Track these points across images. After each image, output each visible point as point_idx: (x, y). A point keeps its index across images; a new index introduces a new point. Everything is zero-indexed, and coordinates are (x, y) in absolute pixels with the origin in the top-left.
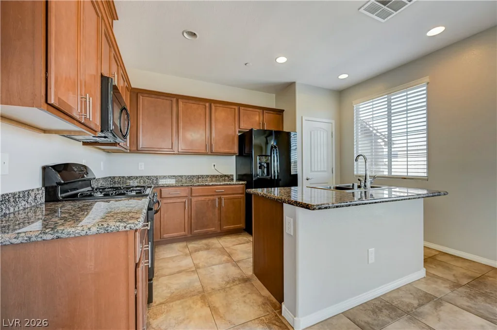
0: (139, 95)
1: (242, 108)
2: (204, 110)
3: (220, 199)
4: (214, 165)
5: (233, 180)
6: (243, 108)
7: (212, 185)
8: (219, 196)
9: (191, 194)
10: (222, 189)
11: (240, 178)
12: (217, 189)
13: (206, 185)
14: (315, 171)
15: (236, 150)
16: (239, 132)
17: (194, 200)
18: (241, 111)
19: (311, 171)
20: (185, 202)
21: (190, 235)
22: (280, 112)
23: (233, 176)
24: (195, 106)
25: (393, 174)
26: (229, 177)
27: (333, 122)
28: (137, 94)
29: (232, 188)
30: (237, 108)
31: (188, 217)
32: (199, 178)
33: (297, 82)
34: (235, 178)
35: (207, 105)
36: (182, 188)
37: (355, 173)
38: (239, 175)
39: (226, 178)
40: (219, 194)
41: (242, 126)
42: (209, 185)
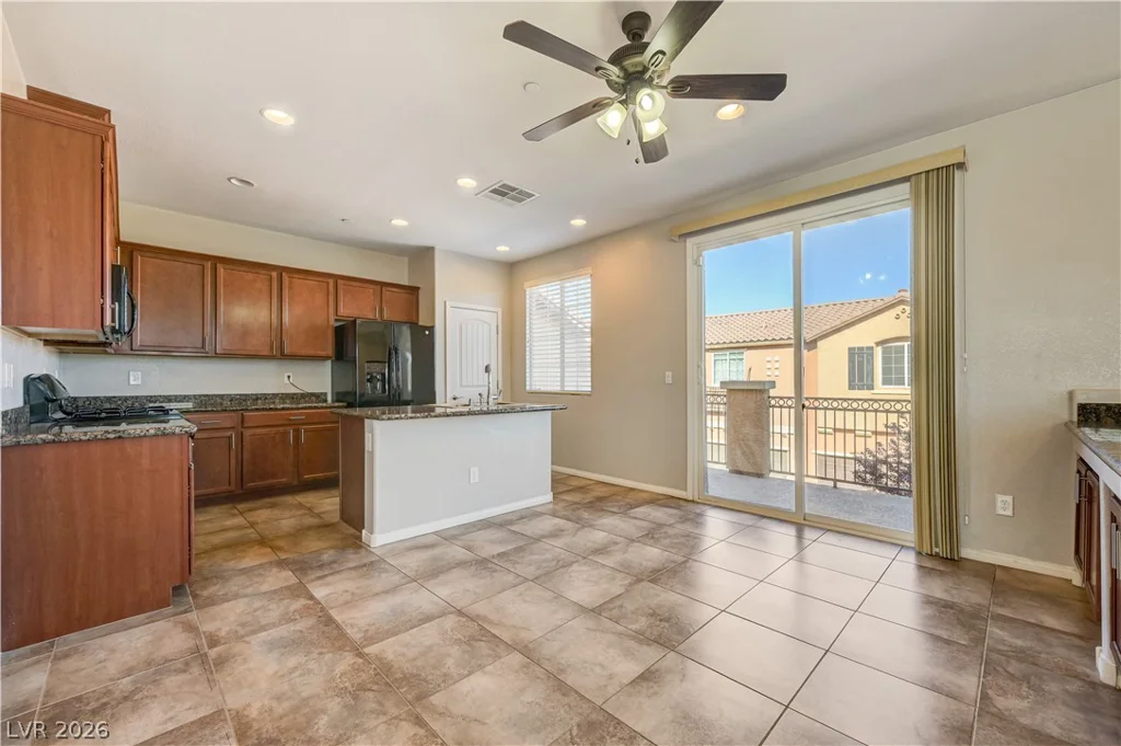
0: (135, 253)
1: (340, 282)
2: (267, 283)
3: (297, 432)
4: (289, 377)
5: (326, 401)
6: (342, 282)
7: (283, 409)
8: (296, 427)
9: (243, 422)
10: (301, 414)
11: (339, 397)
12: (291, 414)
13: (271, 409)
14: (467, 386)
15: (330, 351)
16: (336, 320)
17: (247, 433)
18: (340, 287)
19: (461, 385)
20: (230, 438)
21: (240, 492)
22: (414, 290)
23: (326, 394)
24: (250, 276)
25: (566, 389)
26: (320, 397)
27: (500, 310)
28: (132, 252)
29: (321, 414)
30: (331, 282)
31: (237, 463)
32: (257, 399)
33: (437, 248)
34: (329, 399)
35: (274, 274)
36: (226, 414)
37: (528, 388)
38: (338, 394)
39: (314, 398)
40: (296, 425)
41: (342, 311)
42: (276, 409)
